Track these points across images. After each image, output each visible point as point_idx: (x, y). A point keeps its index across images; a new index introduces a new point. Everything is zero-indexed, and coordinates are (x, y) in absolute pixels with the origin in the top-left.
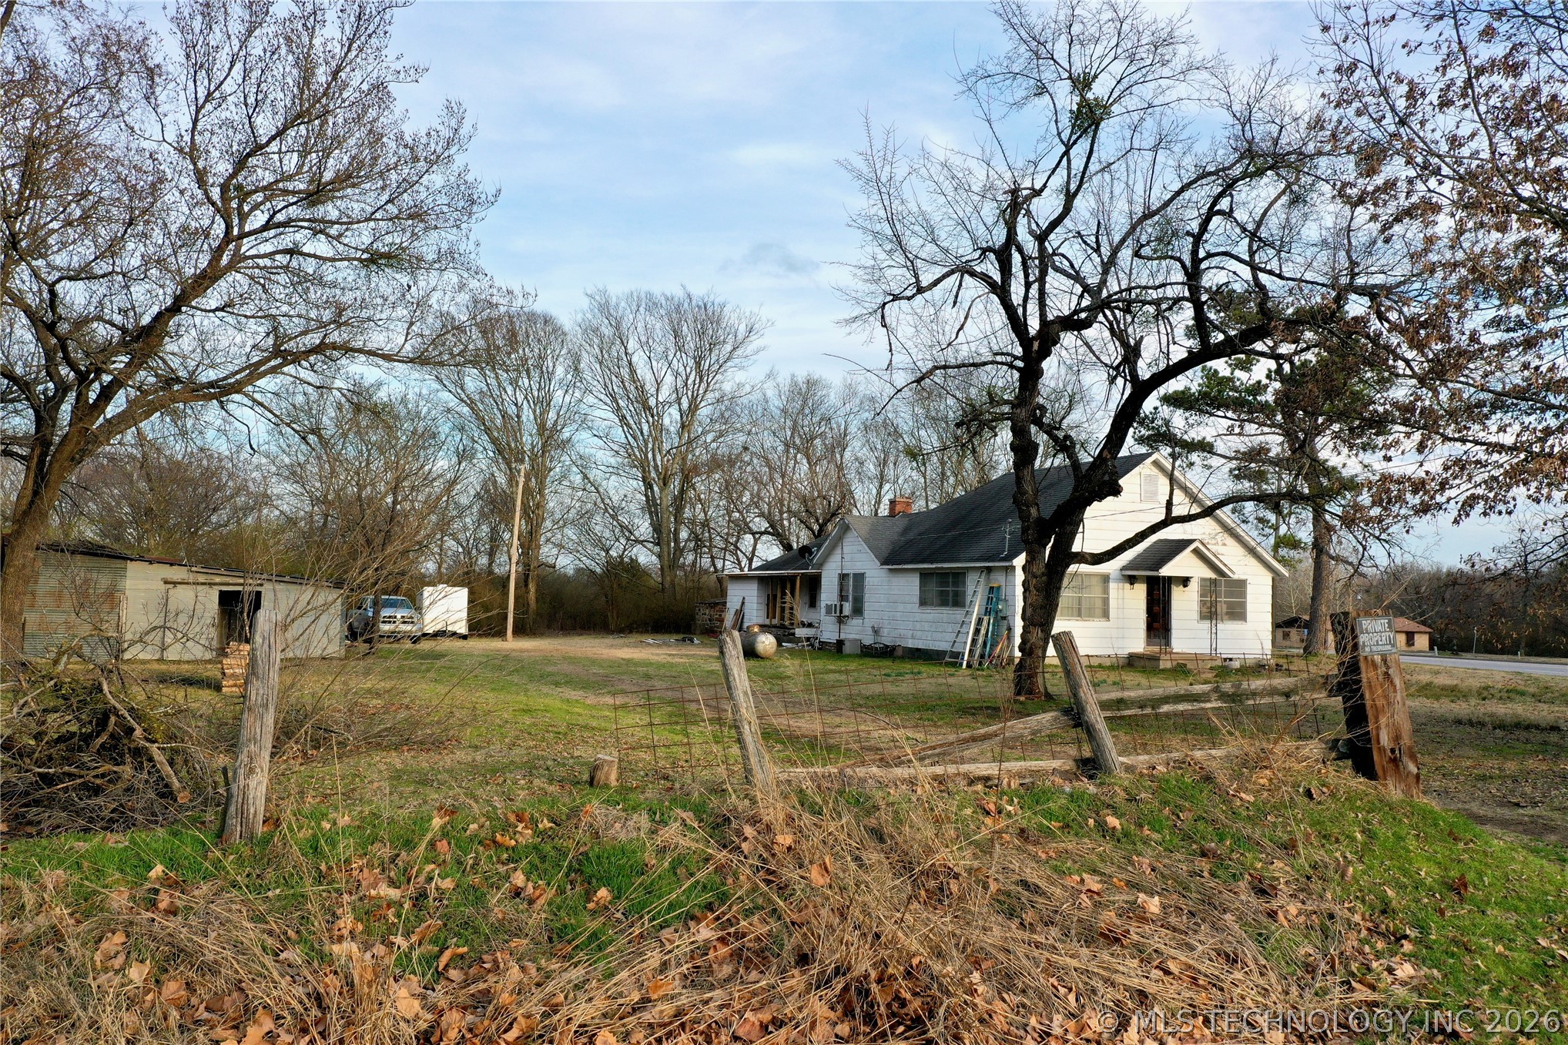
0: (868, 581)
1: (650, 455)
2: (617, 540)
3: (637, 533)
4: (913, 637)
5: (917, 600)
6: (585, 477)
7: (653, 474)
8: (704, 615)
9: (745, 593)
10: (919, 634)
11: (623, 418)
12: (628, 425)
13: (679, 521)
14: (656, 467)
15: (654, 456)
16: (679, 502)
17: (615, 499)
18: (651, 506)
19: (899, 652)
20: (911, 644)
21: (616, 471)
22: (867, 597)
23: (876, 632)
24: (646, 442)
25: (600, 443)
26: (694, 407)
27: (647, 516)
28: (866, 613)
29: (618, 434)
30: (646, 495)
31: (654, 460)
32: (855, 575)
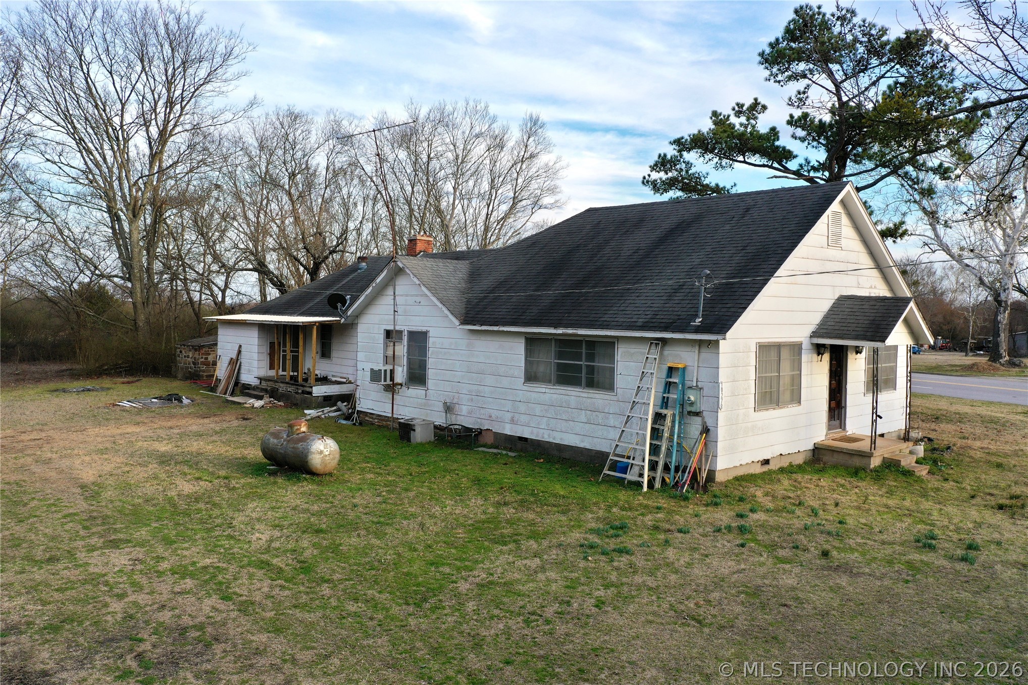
0: (432, 342)
1: (116, 184)
2: (82, 271)
3: (102, 266)
4: (513, 421)
5: (520, 371)
6: (39, 206)
7: (120, 205)
8: (186, 358)
9: (241, 341)
10: (524, 419)
11: (80, 141)
12: (89, 152)
13: (151, 257)
14: (123, 196)
15: (121, 184)
16: (152, 235)
17: (77, 230)
18: (118, 238)
19: (489, 439)
20: (508, 430)
21: (77, 200)
22: (431, 362)
23: (448, 409)
24: (110, 170)
25: (55, 168)
26: (164, 136)
27: (114, 248)
28: (430, 383)
29: (77, 161)
30: (113, 228)
31: (121, 189)
32: (411, 334)
